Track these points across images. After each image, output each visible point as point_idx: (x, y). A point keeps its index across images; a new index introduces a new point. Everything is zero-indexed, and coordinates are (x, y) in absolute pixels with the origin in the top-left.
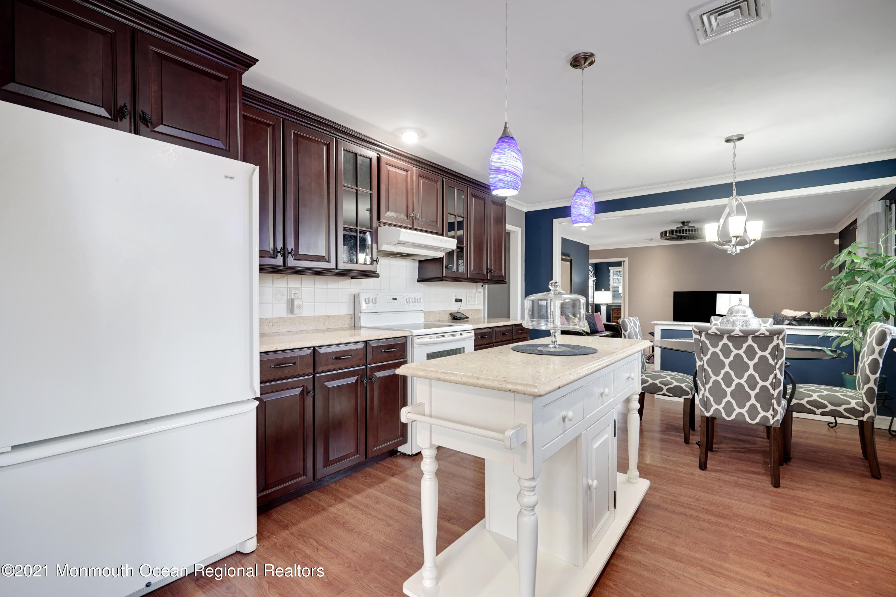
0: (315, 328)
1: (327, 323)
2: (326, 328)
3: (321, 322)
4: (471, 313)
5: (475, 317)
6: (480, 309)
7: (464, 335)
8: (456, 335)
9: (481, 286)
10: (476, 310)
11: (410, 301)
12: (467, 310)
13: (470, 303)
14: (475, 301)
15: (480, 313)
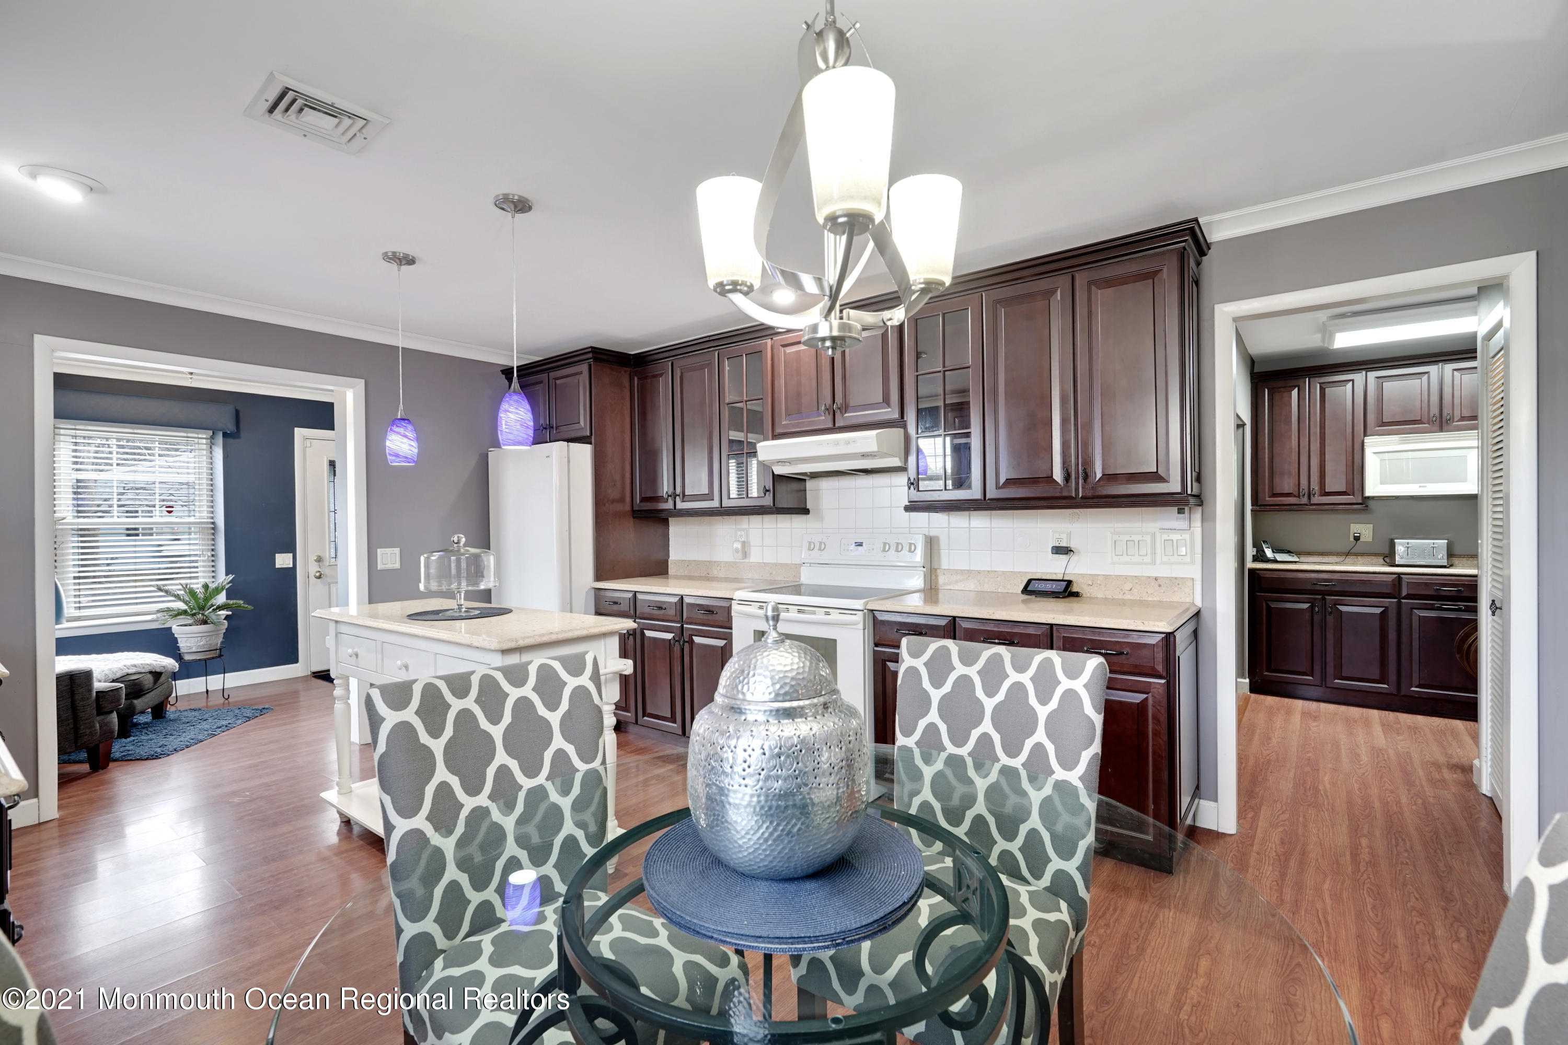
0: (761, 578)
2: (773, 579)
3: (767, 571)
4: (1128, 586)
5: (1150, 599)
6: (1176, 578)
7: (835, 616)
8: (814, 613)
9: (1179, 513)
10: (1156, 579)
11: (885, 548)
12: (1106, 577)
13: (1125, 558)
14: (1154, 553)
15: (1176, 589)
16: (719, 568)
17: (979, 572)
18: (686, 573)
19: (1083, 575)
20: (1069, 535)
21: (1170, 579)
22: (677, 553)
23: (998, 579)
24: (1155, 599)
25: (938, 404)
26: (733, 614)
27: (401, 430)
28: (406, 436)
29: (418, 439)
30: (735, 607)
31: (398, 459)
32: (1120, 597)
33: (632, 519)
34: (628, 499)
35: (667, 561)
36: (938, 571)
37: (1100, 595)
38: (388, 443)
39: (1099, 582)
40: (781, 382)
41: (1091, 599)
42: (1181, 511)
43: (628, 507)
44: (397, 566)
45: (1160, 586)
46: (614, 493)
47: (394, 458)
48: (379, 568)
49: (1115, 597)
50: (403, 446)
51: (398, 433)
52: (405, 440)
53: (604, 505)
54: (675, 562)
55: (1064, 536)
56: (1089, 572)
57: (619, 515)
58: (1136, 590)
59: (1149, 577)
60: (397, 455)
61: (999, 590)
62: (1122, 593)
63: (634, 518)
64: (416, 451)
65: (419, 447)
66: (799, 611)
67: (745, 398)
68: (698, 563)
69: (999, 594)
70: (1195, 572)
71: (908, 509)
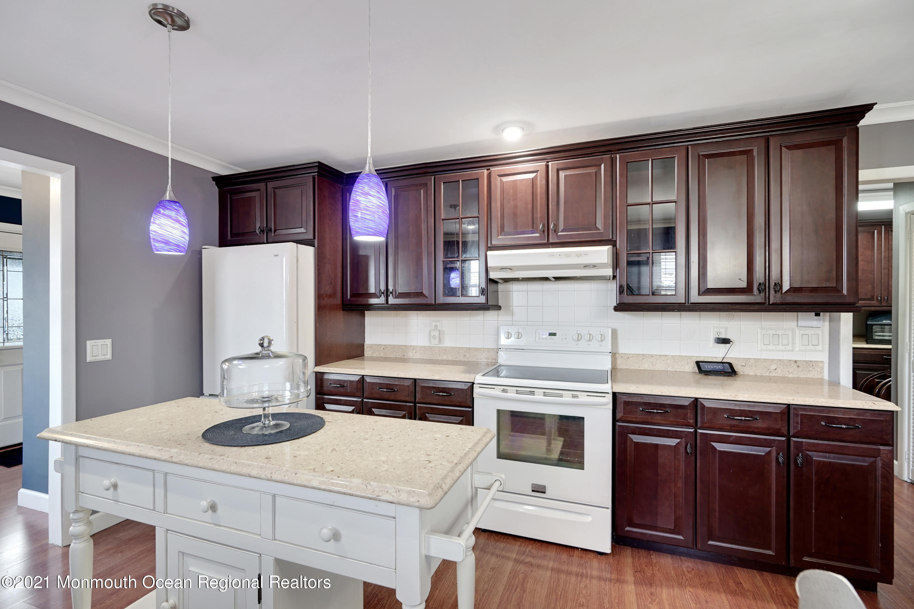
0: (454, 359)
1: (467, 355)
2: (466, 360)
3: (461, 354)
4: (773, 367)
5: (791, 376)
6: (811, 361)
7: (583, 398)
8: (561, 396)
9: (815, 316)
10: (796, 362)
11: (579, 338)
12: (756, 360)
13: (771, 347)
14: (794, 344)
15: (811, 369)
16: (414, 351)
17: (652, 356)
18: (382, 355)
19: (738, 359)
20: (726, 329)
21: (806, 362)
22: (370, 339)
23: (668, 361)
24: (795, 376)
25: (647, 227)
26: (475, 396)
27: (173, 214)
28: (178, 221)
29: (190, 225)
30: (477, 390)
31: (167, 247)
32: (767, 374)
33: (342, 312)
34: (339, 295)
35: (363, 345)
36: (617, 355)
37: (751, 373)
38: (153, 227)
39: (750, 364)
40: (496, 205)
41: (747, 377)
42: (818, 315)
43: (338, 300)
44: (109, 356)
45: (798, 366)
46: (328, 289)
47: (163, 245)
48: (89, 359)
49: (763, 374)
50: (174, 231)
51: (169, 217)
52: (177, 225)
53: (324, 299)
54: (371, 346)
55: (723, 331)
56: (742, 357)
57: (333, 308)
58: (780, 370)
59: (790, 360)
60: (167, 243)
61: (669, 369)
62: (768, 372)
63: (343, 310)
64: (187, 238)
65: (190, 235)
66: (545, 394)
67: (461, 216)
68: (394, 347)
69: (669, 372)
70: (824, 357)
71: (616, 309)
